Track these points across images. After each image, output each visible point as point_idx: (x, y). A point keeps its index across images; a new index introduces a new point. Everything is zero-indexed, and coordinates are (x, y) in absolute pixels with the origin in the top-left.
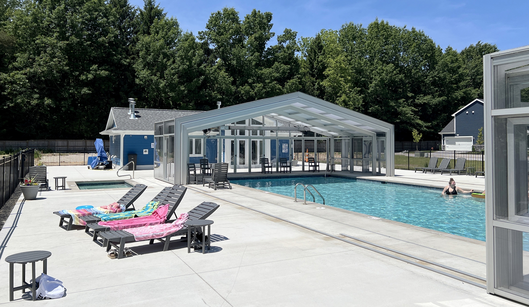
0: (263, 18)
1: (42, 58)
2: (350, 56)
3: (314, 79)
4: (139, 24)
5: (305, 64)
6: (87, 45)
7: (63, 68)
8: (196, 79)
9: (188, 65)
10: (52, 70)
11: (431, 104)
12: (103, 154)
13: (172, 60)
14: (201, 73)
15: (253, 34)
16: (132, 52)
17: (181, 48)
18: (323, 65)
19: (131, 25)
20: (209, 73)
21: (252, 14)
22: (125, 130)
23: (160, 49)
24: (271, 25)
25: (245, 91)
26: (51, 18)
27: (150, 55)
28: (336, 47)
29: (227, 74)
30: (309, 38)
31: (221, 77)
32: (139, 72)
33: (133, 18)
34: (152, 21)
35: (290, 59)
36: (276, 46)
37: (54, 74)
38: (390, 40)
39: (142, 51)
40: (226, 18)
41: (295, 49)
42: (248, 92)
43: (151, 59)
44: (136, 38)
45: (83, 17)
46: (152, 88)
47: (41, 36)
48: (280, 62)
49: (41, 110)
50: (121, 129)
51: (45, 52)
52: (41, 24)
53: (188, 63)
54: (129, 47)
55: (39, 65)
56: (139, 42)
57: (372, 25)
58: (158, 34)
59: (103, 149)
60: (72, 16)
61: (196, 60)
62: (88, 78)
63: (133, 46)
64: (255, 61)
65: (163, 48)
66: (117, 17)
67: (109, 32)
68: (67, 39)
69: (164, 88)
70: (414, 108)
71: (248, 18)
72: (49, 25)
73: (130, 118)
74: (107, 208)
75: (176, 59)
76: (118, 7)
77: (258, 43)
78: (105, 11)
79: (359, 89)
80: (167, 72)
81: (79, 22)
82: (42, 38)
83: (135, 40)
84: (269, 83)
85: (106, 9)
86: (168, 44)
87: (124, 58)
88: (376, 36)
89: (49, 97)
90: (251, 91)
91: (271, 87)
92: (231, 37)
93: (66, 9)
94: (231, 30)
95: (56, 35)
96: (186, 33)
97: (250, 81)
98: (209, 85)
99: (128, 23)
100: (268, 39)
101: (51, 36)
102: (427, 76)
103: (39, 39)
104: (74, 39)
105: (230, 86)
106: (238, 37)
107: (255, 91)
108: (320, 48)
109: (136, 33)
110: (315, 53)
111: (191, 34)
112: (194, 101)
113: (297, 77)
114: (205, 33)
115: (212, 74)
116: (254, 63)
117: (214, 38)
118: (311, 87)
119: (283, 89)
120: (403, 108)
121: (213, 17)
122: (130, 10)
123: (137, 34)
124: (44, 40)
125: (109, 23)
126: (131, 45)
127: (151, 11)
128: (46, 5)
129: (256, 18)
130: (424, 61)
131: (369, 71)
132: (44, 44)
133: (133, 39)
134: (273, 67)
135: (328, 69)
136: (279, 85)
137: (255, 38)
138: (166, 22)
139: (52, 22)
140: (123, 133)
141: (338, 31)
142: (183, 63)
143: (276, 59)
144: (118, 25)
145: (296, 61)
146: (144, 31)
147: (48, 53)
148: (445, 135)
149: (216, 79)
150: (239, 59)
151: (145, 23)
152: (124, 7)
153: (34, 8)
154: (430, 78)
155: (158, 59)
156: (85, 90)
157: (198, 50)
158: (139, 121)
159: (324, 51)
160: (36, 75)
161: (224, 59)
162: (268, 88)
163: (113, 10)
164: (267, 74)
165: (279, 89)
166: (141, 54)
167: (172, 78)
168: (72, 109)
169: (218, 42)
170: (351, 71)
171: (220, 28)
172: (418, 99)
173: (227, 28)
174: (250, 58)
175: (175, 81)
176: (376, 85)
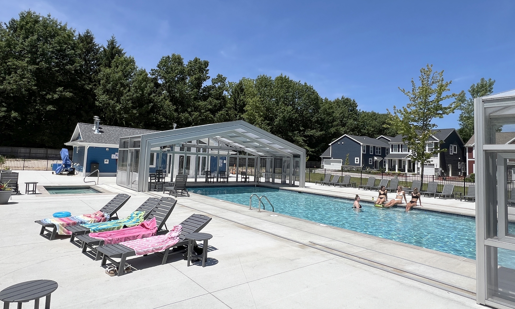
0: (202, 65)
1: (12, 78)
2: (263, 98)
3: (237, 112)
4: (102, 58)
5: (230, 101)
6: (55, 70)
7: (31, 87)
8: (146, 105)
9: (141, 94)
10: (21, 88)
11: (315, 136)
12: (68, 161)
13: (128, 89)
14: (150, 101)
15: (193, 75)
16: (95, 80)
17: (136, 80)
18: (244, 103)
19: (95, 58)
20: (157, 102)
21: (194, 61)
22: (90, 142)
23: (118, 79)
24: (208, 70)
25: (185, 117)
26: (24, 46)
27: (109, 84)
28: (253, 91)
29: (171, 103)
30: (233, 82)
31: (166, 105)
32: (99, 96)
33: (97, 54)
34: (114, 57)
35: (220, 96)
36: (211, 86)
37: (22, 92)
38: (290, 90)
39: (103, 80)
40: (173, 61)
41: (224, 90)
42: (187, 118)
43: (111, 87)
44: (99, 69)
45: (53, 48)
46: (110, 110)
47: (13, 59)
48: (213, 97)
49: (7, 121)
50: (86, 142)
51: (16, 73)
52: (14, 50)
53: (141, 93)
54: (92, 76)
55: (9, 83)
56: (101, 72)
57: (278, 78)
58: (117, 68)
59: (68, 158)
60: (44, 45)
61: (147, 90)
62: (54, 97)
63: (95, 75)
64: (194, 95)
65: (121, 79)
66: (83, 51)
67: (75, 62)
68: (38, 64)
69: (120, 110)
70: (304, 138)
71: (190, 63)
72: (21, 51)
73: (94, 133)
74: (92, 216)
75: (131, 88)
76: (85, 44)
77: (197, 83)
78: (74, 45)
79: (268, 122)
80: (123, 98)
81: (49, 51)
82: (13, 61)
83: (98, 71)
84: (204, 112)
85: (74, 44)
86: (125, 76)
87: (88, 84)
88: (281, 86)
89: (16, 111)
90: (189, 118)
91: (205, 115)
92: (176, 76)
93: (38, 40)
94: (177, 70)
95: (27, 59)
96: (141, 69)
97: (189, 110)
98: (156, 111)
99: (93, 57)
100: (205, 80)
101: (22, 60)
102: (313, 117)
103: (11, 61)
104: (44, 65)
105: (173, 112)
106: (181, 76)
107: (193, 117)
108: (242, 90)
109: (99, 65)
110: (238, 93)
111: (145, 71)
112: (143, 123)
113: (225, 110)
114: (156, 71)
115: (159, 102)
116: (193, 96)
117: (163, 75)
118: (234, 118)
119: (214, 118)
120: (297, 137)
121: (163, 60)
122: (95, 47)
123: (100, 67)
124: (16, 62)
125: (76, 55)
126: (93, 74)
127: (113, 49)
128: (20, 34)
129: (197, 64)
130: (312, 106)
131: (275, 110)
132: (15, 67)
133: (96, 70)
134: (207, 101)
135: (247, 106)
136: (212, 114)
137: (195, 78)
138: (125, 59)
139: (24, 49)
140: (87, 145)
141: (255, 80)
142: (136, 92)
143: (210, 95)
144: (84, 58)
145: (224, 98)
146: (106, 65)
147: (18, 74)
148: (324, 158)
149: (162, 106)
150: (181, 93)
151: (107, 59)
152: (90, 44)
153: (8, 35)
154: (315, 118)
155: (116, 87)
156: (50, 107)
157: (149, 83)
158: (103, 136)
159: (245, 93)
160: (6, 91)
161: (169, 92)
162: (202, 116)
163: (80, 45)
164: (203, 106)
165: (211, 117)
166: (102, 82)
167: (127, 103)
168: (37, 122)
169: (165, 78)
170: (263, 109)
171: (168, 69)
172: (307, 132)
173: (173, 68)
174: (190, 93)
175: (129, 105)
176: (280, 120)
